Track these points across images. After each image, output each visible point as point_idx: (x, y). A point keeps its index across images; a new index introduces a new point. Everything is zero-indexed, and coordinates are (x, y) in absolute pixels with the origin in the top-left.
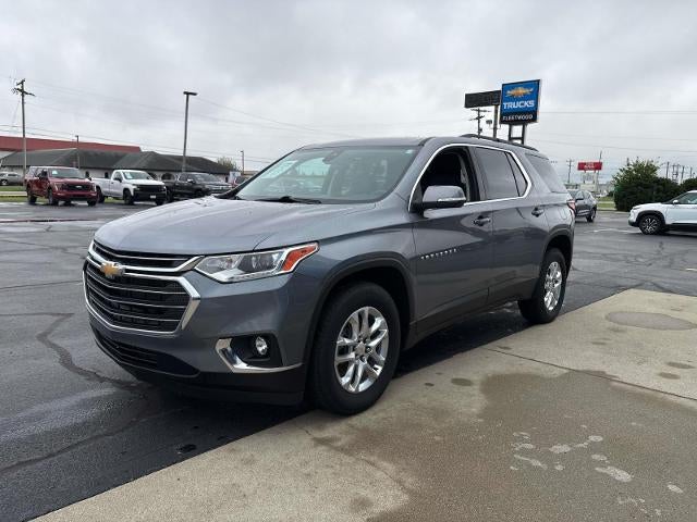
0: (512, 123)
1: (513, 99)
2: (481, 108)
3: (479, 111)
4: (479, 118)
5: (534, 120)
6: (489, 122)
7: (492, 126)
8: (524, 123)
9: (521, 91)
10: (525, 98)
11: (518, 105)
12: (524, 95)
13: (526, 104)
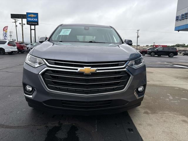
0: (31, 25)
1: (30, 17)
2: (16, 19)
3: (15, 20)
4: (15, 22)
5: (38, 24)
6: (20, 24)
7: (21, 25)
8: (35, 25)
9: (33, 15)
10: (34, 18)
11: (32, 19)
12: (34, 17)
13: (35, 19)
